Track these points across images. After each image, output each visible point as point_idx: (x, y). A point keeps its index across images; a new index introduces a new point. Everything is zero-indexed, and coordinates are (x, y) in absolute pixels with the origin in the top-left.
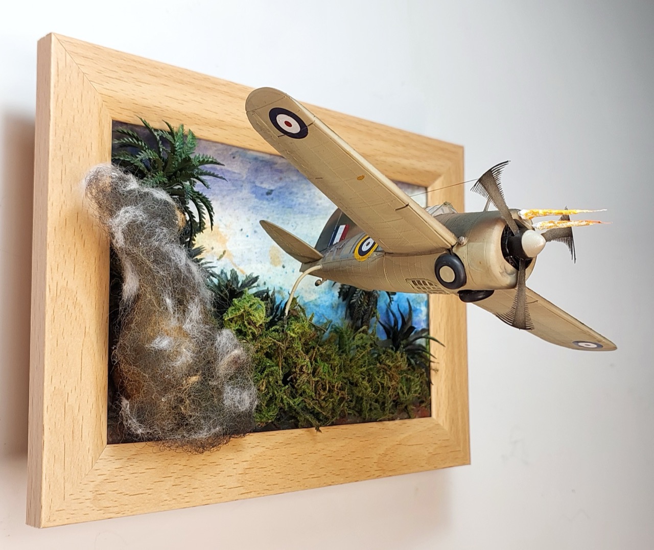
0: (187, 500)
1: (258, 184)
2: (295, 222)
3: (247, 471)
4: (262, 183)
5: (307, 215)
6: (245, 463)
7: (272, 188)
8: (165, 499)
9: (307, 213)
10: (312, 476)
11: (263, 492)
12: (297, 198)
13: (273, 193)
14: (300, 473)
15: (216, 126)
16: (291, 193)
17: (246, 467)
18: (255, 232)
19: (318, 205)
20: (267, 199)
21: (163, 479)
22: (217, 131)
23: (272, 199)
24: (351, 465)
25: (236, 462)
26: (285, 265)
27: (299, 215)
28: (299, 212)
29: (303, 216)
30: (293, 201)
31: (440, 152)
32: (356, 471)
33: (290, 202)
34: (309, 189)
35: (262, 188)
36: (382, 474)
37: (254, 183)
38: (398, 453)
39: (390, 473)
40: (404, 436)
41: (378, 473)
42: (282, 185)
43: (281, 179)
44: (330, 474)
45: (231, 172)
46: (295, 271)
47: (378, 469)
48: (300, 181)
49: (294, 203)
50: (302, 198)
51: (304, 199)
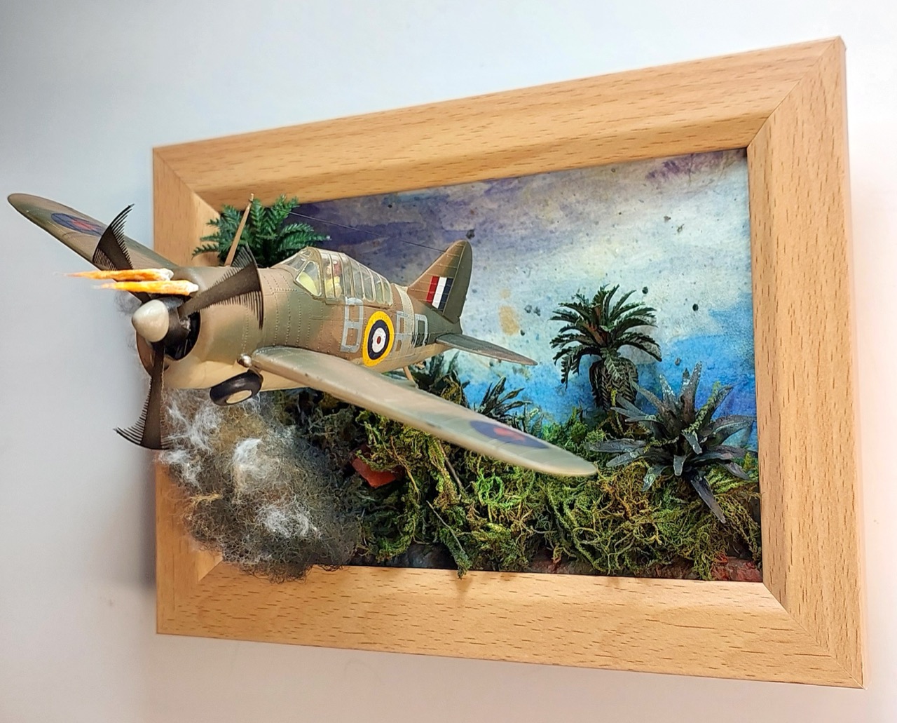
0: (294, 635)
1: (448, 228)
2: (526, 266)
3: (370, 615)
4: (452, 225)
5: (541, 252)
6: (366, 605)
7: (471, 227)
8: (269, 629)
9: (538, 250)
10: (470, 641)
11: (392, 647)
13: (475, 233)
14: (450, 631)
15: (324, 182)
16: (501, 227)
17: (368, 610)
21: (267, 607)
22: (326, 187)
25: (354, 601)
26: (524, 331)
27: (528, 255)
28: (527, 250)
29: (535, 253)
30: (510, 236)
31: (760, 74)
32: (553, 647)
33: (507, 239)
34: (526, 214)
35: (456, 231)
36: (611, 663)
37: (442, 228)
38: (648, 634)
39: (632, 666)
40: (667, 607)
41: (601, 661)
42: (481, 220)
43: (472, 212)
44: (503, 644)
45: (404, 224)
46: (540, 336)
47: (602, 653)
48: (502, 207)
49: (513, 239)
50: (521, 229)
51: (526, 229)
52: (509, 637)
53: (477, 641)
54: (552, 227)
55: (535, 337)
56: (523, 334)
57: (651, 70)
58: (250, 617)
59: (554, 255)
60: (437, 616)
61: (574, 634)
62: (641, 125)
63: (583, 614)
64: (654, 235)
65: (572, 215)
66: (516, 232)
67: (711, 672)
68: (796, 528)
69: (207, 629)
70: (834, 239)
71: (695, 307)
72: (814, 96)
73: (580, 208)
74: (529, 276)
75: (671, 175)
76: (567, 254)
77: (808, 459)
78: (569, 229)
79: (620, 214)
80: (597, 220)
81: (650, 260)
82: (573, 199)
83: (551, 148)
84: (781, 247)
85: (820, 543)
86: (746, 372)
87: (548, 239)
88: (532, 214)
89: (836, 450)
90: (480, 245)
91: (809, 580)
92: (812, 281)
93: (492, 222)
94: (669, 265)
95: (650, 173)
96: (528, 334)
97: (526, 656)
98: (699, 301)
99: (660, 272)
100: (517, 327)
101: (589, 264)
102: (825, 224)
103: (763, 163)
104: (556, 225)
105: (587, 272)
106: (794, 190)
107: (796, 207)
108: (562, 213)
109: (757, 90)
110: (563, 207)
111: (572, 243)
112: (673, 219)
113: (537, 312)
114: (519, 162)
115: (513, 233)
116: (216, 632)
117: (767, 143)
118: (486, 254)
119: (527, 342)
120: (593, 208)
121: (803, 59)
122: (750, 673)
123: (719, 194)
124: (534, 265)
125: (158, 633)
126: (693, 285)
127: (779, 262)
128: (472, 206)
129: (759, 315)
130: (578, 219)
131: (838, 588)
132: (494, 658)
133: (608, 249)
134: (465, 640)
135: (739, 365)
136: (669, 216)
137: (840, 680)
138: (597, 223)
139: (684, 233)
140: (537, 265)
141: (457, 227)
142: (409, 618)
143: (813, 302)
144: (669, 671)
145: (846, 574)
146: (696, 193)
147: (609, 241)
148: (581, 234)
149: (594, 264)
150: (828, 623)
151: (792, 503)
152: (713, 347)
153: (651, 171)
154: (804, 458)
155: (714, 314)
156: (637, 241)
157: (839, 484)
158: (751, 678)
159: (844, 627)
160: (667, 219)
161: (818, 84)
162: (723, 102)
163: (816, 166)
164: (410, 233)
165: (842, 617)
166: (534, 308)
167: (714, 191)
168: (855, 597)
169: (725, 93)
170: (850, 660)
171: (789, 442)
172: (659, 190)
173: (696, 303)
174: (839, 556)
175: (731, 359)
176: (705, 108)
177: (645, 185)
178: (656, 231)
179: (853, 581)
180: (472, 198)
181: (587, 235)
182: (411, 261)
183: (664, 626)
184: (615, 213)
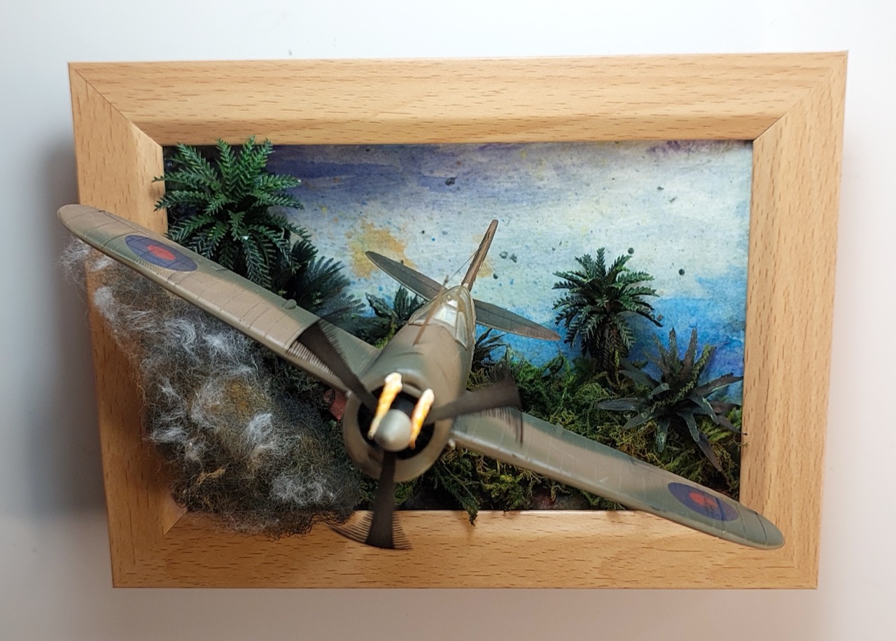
0: (284, 580)
1: (427, 174)
2: (506, 215)
3: (368, 558)
4: (432, 172)
5: (525, 204)
7: (453, 175)
9: (522, 202)
10: (474, 573)
11: (394, 583)
12: (499, 183)
13: (456, 181)
14: (455, 567)
15: (304, 128)
16: (486, 178)
17: (367, 553)
18: (444, 233)
19: (539, 188)
20: (450, 191)
21: (250, 556)
22: (308, 132)
23: (458, 189)
24: (546, 567)
26: (497, 275)
27: (510, 205)
28: (509, 201)
29: (518, 205)
30: (494, 187)
31: (777, 77)
32: (556, 575)
33: (489, 189)
34: (516, 170)
35: (435, 178)
36: (609, 584)
37: (420, 173)
38: (644, 559)
39: (627, 585)
40: (660, 537)
41: (601, 582)
42: (465, 170)
43: (459, 163)
44: (507, 575)
45: (377, 166)
46: (514, 282)
47: (601, 576)
48: (493, 162)
49: (496, 190)
50: (507, 182)
51: (512, 183)
52: (513, 568)
53: (481, 574)
54: (540, 184)
55: (509, 281)
56: (495, 277)
57: (674, 58)
58: (231, 566)
59: (538, 208)
60: (440, 554)
61: (576, 562)
62: (660, 111)
63: (585, 546)
64: (644, 201)
65: (564, 176)
66: (502, 184)
67: (696, 585)
68: (774, 472)
69: (178, 580)
70: (828, 234)
71: (681, 272)
72: (823, 105)
73: (574, 170)
74: (507, 225)
75: (671, 151)
76: (551, 209)
77: (790, 416)
78: (558, 187)
79: (613, 179)
80: (589, 182)
81: (638, 224)
82: (569, 162)
83: (567, 122)
84: (782, 237)
85: (794, 482)
86: (728, 334)
87: (534, 194)
88: (522, 171)
89: (813, 409)
90: (458, 192)
91: (783, 511)
92: (806, 268)
93: (477, 173)
94: (657, 231)
95: (651, 148)
96: (501, 277)
97: (530, 583)
98: (686, 267)
99: (648, 236)
100: (490, 270)
101: (574, 220)
102: (821, 220)
103: (771, 160)
104: (545, 182)
105: (570, 227)
106: (797, 188)
107: (798, 203)
108: (554, 172)
109: (772, 92)
110: (557, 168)
111: (559, 200)
112: (666, 190)
113: (514, 258)
114: (530, 131)
115: (498, 185)
116: (191, 583)
117: (777, 142)
118: (464, 201)
119: (500, 285)
120: (588, 172)
121: (815, 69)
122: (729, 584)
123: (714, 174)
124: (514, 215)
125: (114, 587)
126: (681, 252)
127: (779, 250)
128: (460, 158)
129: (754, 293)
130: (570, 179)
131: (804, 516)
132: (498, 586)
133: (596, 209)
134: (469, 573)
135: (721, 327)
136: (662, 187)
137: (800, 584)
138: (588, 185)
139: (676, 204)
140: (518, 216)
141: (437, 174)
142: (412, 558)
143: (805, 286)
144: (660, 586)
145: (811, 504)
146: (692, 169)
147: (597, 202)
148: (570, 193)
149: (579, 221)
150: (794, 543)
151: (774, 451)
152: (696, 310)
153: (653, 146)
154: (786, 415)
155: (700, 281)
156: (626, 205)
157: (813, 436)
158: (729, 587)
159: (807, 545)
160: (660, 189)
161: (827, 93)
162: (740, 99)
163: (818, 168)
164: (381, 175)
165: (806, 537)
166: (510, 255)
167: (710, 171)
168: (817, 523)
169: (743, 90)
170: (809, 570)
171: (774, 402)
172: (656, 163)
173: (683, 268)
174: (807, 491)
175: (714, 320)
176: (723, 102)
177: (644, 157)
178: (647, 199)
179: (816, 510)
180: (463, 152)
181: (576, 194)
182: (375, 199)
183: (658, 552)
184: (609, 178)
